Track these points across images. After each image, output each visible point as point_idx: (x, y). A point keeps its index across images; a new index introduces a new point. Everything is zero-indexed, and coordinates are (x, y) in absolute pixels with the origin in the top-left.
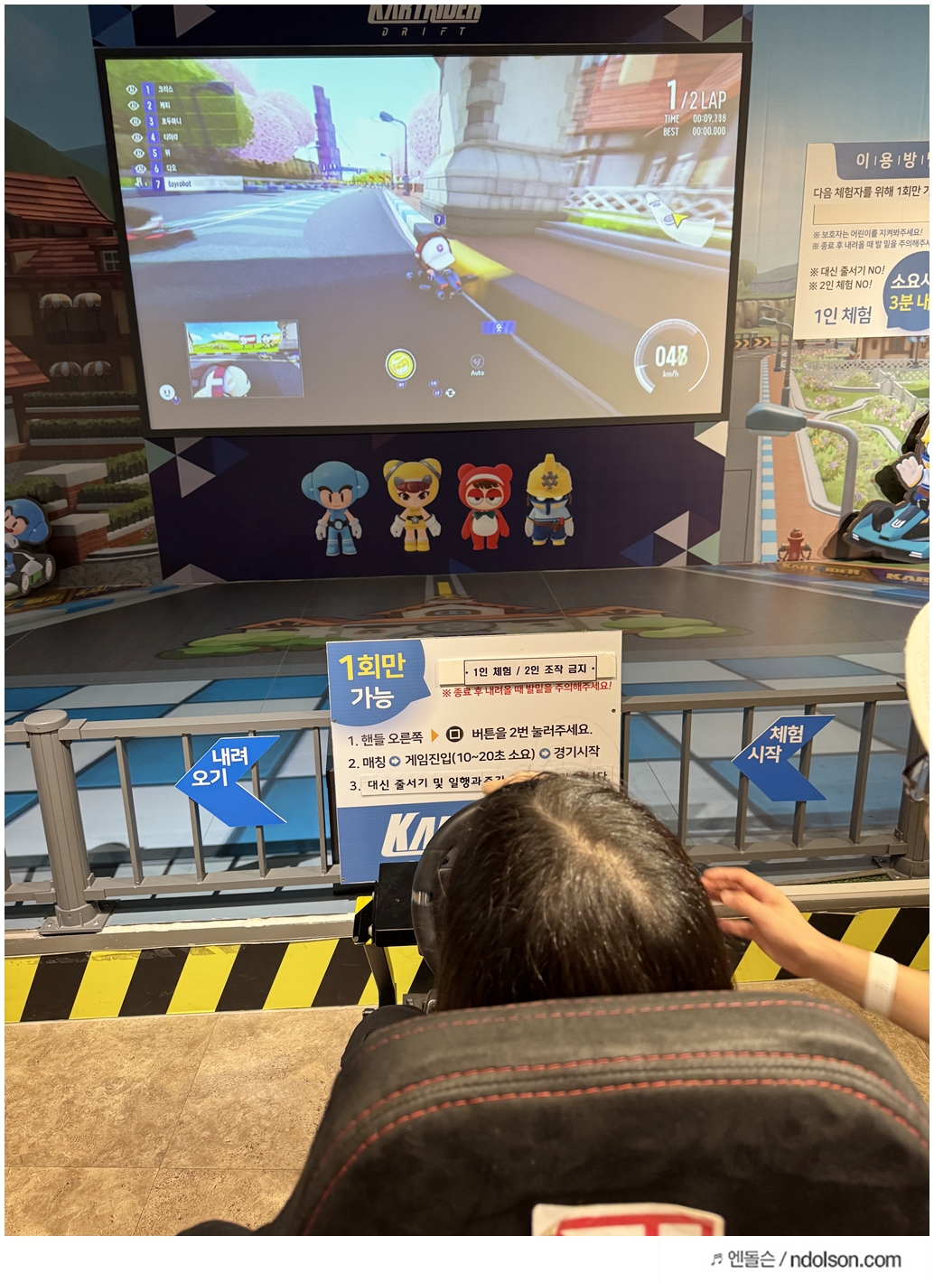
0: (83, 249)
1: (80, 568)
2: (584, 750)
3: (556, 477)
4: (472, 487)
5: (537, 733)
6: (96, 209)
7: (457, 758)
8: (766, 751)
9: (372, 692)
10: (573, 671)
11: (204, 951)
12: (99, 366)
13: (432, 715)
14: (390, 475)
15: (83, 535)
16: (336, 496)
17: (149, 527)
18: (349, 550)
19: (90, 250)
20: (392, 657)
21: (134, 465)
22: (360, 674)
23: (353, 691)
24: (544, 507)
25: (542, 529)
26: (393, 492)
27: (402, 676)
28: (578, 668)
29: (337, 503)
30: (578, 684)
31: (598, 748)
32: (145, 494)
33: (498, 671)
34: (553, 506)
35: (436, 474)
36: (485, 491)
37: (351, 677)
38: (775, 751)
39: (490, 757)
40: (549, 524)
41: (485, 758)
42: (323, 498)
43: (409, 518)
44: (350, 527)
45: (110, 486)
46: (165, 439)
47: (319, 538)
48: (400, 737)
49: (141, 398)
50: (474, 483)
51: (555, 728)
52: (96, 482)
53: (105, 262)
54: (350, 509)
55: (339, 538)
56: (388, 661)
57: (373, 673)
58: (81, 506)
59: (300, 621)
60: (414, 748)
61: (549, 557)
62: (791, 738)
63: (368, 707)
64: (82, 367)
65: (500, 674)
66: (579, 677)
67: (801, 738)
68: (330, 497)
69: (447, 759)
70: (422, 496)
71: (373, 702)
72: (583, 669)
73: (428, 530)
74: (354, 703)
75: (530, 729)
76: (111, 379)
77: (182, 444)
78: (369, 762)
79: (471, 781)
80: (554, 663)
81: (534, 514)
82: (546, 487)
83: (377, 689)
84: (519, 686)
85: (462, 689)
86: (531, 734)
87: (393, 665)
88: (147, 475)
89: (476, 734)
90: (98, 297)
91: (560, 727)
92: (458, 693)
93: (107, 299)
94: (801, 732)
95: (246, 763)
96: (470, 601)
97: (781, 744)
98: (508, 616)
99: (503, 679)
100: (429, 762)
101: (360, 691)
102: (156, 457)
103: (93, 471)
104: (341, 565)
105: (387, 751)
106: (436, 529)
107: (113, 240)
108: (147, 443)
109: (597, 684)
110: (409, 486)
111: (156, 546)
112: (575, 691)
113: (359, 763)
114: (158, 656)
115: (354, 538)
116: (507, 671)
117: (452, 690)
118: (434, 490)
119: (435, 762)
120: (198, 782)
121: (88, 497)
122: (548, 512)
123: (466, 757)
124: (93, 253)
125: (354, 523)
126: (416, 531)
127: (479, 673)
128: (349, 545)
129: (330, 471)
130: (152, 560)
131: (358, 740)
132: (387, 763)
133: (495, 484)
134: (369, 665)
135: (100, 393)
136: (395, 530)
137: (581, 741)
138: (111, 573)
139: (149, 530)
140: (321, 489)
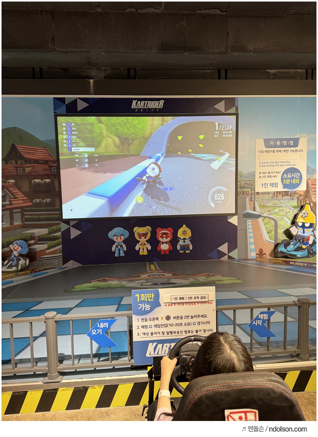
0: (47, 167)
1: (37, 262)
2: (206, 323)
3: (186, 232)
4: (161, 235)
5: (192, 317)
6: (51, 156)
7: (169, 325)
8: (258, 322)
9: (144, 305)
10: (202, 298)
11: (93, 387)
12: (48, 200)
13: (161, 312)
14: (135, 231)
15: (39, 251)
16: (119, 238)
17: (60, 248)
18: (122, 254)
19: (48, 167)
20: (150, 294)
21: (57, 229)
22: (141, 300)
23: (139, 305)
24: (183, 241)
25: (183, 248)
26: (137, 237)
27: (153, 300)
28: (203, 297)
29: (119, 240)
30: (203, 302)
31: (210, 322)
32: (60, 238)
33: (180, 298)
34: (186, 240)
35: (150, 231)
36: (165, 236)
37: (138, 301)
38: (260, 322)
39: (178, 325)
40: (185, 246)
41: (177, 325)
42: (115, 239)
43: (141, 244)
44: (123, 247)
45: (48, 236)
46: (68, 221)
47: (113, 251)
48: (152, 319)
49: (61, 210)
50: (161, 233)
51: (197, 316)
52: (45, 235)
53: (53, 171)
54: (123, 242)
55: (119, 251)
56: (149, 296)
57: (145, 299)
58: (39, 242)
59: (108, 279)
60: (156, 322)
61: (185, 257)
62: (264, 318)
63: (143, 310)
64: (43, 200)
65: (181, 299)
66: (203, 300)
67: (267, 318)
68: (117, 238)
69: (166, 326)
70: (145, 238)
71: (145, 308)
72: (205, 298)
73: (147, 248)
74: (139, 308)
75: (190, 316)
76: (52, 204)
77: (72, 223)
78: (143, 327)
79: (173, 332)
80: (196, 296)
81: (180, 243)
82: (183, 235)
83: (146, 304)
84: (186, 303)
85: (170, 304)
86: (190, 318)
87: (150, 297)
88: (60, 233)
89: (174, 318)
90: (50, 180)
91: (199, 315)
92: (169, 305)
93: (52, 181)
94: (267, 316)
95: (107, 327)
96: (161, 271)
97: (262, 320)
98: (174, 276)
99: (182, 301)
100: (161, 327)
101: (141, 305)
102: (64, 227)
103: (43, 231)
104: (120, 260)
105: (148, 323)
106: (150, 248)
107: (56, 165)
108: (61, 223)
109: (209, 302)
110: (141, 235)
111: (61, 254)
112: (203, 304)
113: (140, 327)
114: (65, 291)
115: (124, 251)
116: (183, 298)
117: (167, 304)
118: (149, 236)
119: (162, 326)
120: (93, 333)
121: (42, 239)
122: (184, 242)
123: (171, 325)
124: (49, 168)
125: (124, 246)
126: (143, 248)
127: (175, 299)
128: (122, 253)
129: (117, 230)
130: (60, 259)
131: (140, 320)
132: (148, 327)
133: (168, 234)
134: (144, 297)
135: (48, 208)
136: (137, 248)
137: (205, 320)
138: (46, 263)
139: (60, 249)
140: (114, 236)
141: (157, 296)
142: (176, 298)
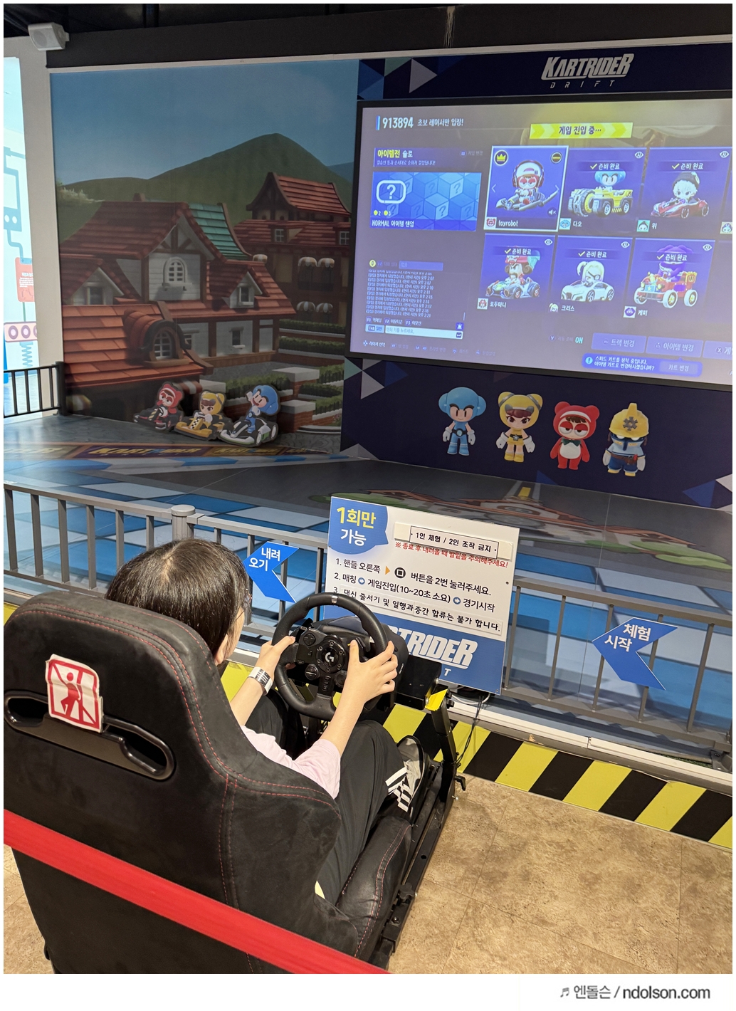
0: (329, 229)
1: (294, 435)
2: (484, 605)
3: (636, 422)
4: (564, 420)
5: (453, 585)
6: (341, 204)
7: (400, 589)
8: (619, 640)
9: (354, 534)
10: (481, 548)
12: (326, 306)
13: (387, 557)
14: (503, 402)
15: (299, 414)
16: (461, 412)
17: (338, 415)
18: (464, 452)
19: (333, 230)
20: (368, 514)
21: (336, 374)
22: (348, 520)
23: (343, 530)
24: (622, 443)
25: (618, 461)
26: (503, 415)
27: (372, 527)
28: (485, 548)
29: (461, 417)
30: (485, 559)
31: (494, 607)
32: (339, 393)
33: (431, 538)
34: (630, 444)
35: (538, 406)
36: (575, 424)
37: (342, 522)
38: (626, 642)
39: (421, 594)
40: (625, 458)
42: (452, 412)
43: (512, 436)
44: (467, 436)
45: (319, 385)
46: (358, 359)
47: (445, 440)
48: (366, 566)
49: (347, 330)
50: (567, 417)
51: (466, 585)
52: (312, 381)
53: (341, 238)
54: (470, 423)
55: (459, 442)
56: (366, 516)
57: (355, 522)
58: (300, 395)
60: (373, 575)
61: (618, 484)
62: (640, 636)
63: (350, 542)
64: (316, 306)
65: (432, 540)
67: (648, 638)
68: (457, 412)
69: (394, 588)
70: (524, 421)
71: (353, 540)
73: (524, 447)
74: (342, 538)
75: (449, 582)
76: (332, 316)
77: (367, 364)
78: (346, 577)
79: (407, 606)
80: (469, 541)
82: (627, 428)
83: (357, 532)
84: (445, 551)
85: (409, 544)
86: (449, 585)
87: (368, 519)
88: (342, 381)
89: (414, 576)
90: (333, 261)
91: (469, 585)
92: (405, 546)
93: (338, 263)
94: (649, 633)
95: (279, 560)
97: (632, 638)
99: (434, 544)
100: (382, 587)
101: (347, 531)
102: (350, 370)
103: (311, 374)
105: (357, 573)
107: (347, 224)
108: (346, 360)
109: (498, 562)
110: (515, 412)
111: (340, 428)
112: (482, 563)
113: (340, 576)
115: (469, 444)
116: (438, 539)
117: (402, 543)
118: (534, 418)
119: (386, 588)
120: (252, 564)
121: (306, 390)
122: (625, 448)
123: (406, 590)
124: (334, 232)
125: (471, 432)
126: (515, 446)
127: (419, 536)
128: (465, 449)
129: (460, 394)
130: (336, 437)
131: (341, 562)
132: (357, 581)
133: (584, 420)
134: (354, 516)
135: (324, 324)
136: (500, 443)
137: (482, 598)
138: (310, 441)
139: (337, 417)
140: (451, 406)
141: (382, 521)
142: (423, 535)
